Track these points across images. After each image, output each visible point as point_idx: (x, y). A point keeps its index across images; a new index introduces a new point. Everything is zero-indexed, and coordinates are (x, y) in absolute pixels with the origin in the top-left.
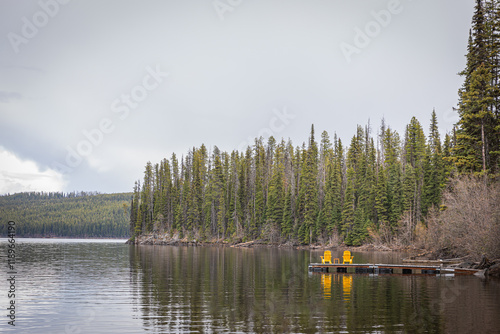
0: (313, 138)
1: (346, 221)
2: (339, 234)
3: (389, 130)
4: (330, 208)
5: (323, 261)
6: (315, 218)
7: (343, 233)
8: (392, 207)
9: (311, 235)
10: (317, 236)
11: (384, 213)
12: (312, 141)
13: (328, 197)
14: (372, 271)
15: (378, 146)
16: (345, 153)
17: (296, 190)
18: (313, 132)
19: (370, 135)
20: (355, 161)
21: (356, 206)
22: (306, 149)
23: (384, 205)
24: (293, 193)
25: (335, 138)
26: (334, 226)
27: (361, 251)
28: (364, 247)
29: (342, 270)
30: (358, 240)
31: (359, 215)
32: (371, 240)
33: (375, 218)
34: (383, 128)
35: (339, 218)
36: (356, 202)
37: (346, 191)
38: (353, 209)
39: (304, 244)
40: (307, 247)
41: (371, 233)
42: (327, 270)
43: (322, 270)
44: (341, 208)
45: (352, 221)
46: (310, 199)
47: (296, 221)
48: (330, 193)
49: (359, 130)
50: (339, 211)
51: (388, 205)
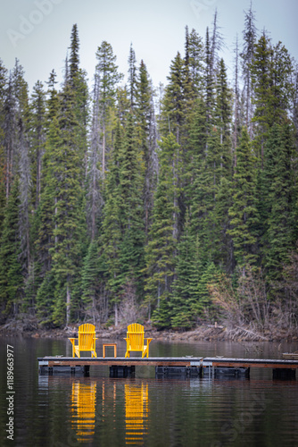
0: (75, 59)
1: (155, 269)
2: (139, 301)
3: (263, 41)
4: (117, 234)
5: (77, 349)
6: (78, 260)
7: (149, 297)
8: (271, 232)
9: (68, 303)
10: (82, 305)
11: (248, 248)
12: (74, 67)
13: (110, 208)
14: (200, 373)
15: (236, 79)
16: (157, 100)
17: (34, 192)
18: (75, 46)
19: (219, 54)
20: (179, 118)
21: (181, 230)
22: (59, 88)
23: (251, 228)
24: (24, 197)
25: (132, 59)
26: (126, 280)
27: (191, 341)
28: (200, 331)
29: (124, 372)
30: (184, 315)
31: (187, 254)
32: (216, 313)
33: (227, 260)
34: (250, 36)
35: (139, 261)
36: (181, 221)
37: (155, 193)
38: (173, 238)
39: (51, 327)
40: (59, 332)
41: (218, 298)
42: (86, 373)
43: (73, 372)
44: (142, 235)
45: (171, 267)
46: (68, 212)
47: (32, 267)
48: (116, 198)
49: (191, 41)
50: (138, 244)
51: (260, 229)
